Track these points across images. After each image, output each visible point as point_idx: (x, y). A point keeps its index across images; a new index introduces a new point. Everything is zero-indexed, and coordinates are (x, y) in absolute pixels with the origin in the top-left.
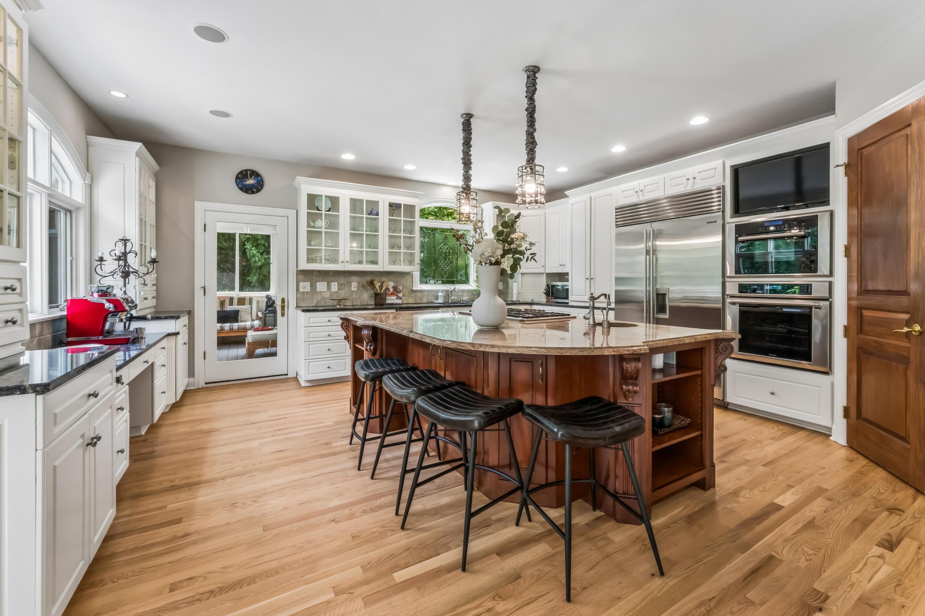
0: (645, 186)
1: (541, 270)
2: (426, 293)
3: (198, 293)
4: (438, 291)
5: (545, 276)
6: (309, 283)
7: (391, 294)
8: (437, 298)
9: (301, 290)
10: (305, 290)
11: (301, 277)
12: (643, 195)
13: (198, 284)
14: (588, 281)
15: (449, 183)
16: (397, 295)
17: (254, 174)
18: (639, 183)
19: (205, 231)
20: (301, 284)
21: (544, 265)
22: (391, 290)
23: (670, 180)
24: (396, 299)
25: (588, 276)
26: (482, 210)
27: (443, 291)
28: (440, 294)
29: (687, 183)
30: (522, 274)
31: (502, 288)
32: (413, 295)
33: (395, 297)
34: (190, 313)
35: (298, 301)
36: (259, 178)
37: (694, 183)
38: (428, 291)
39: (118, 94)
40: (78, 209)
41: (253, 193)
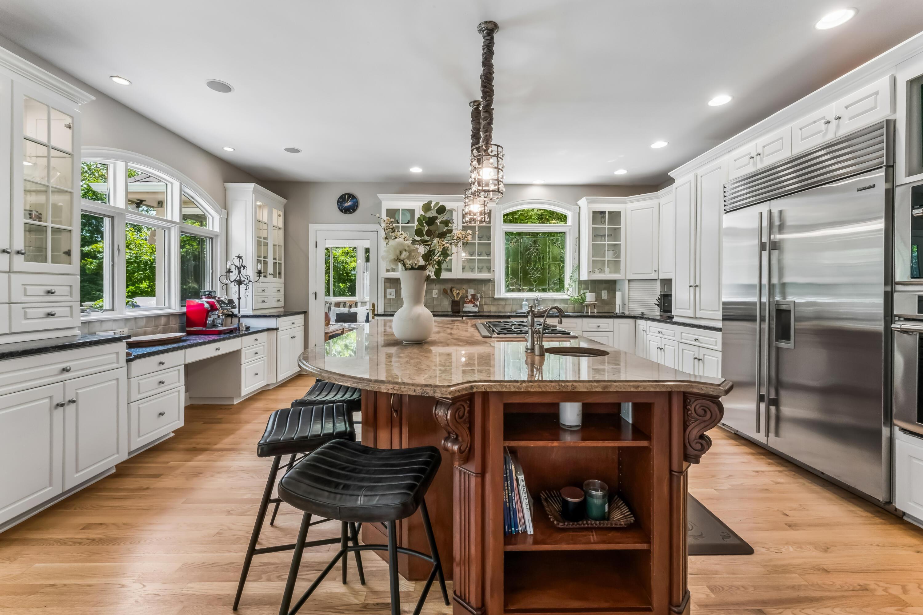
0: (764, 147)
1: (654, 276)
2: (510, 302)
3: (311, 297)
4: (522, 300)
5: (658, 283)
6: (394, 290)
7: (469, 302)
8: (521, 306)
9: (388, 296)
10: (391, 297)
11: (388, 285)
12: (761, 161)
13: (311, 290)
14: (692, 289)
15: (535, 182)
16: (474, 302)
17: (351, 196)
18: (756, 144)
19: (316, 247)
20: (388, 291)
21: (657, 269)
22: (470, 297)
23: (801, 129)
24: (473, 306)
25: (692, 284)
26: (580, 208)
27: (527, 300)
28: (524, 303)
29: (827, 130)
30: (629, 280)
31: (606, 298)
32: (496, 303)
33: (472, 305)
34: (305, 313)
35: (385, 307)
36: (355, 200)
37: (838, 126)
38: (513, 299)
39: (228, 149)
40: (217, 236)
41: (350, 213)
